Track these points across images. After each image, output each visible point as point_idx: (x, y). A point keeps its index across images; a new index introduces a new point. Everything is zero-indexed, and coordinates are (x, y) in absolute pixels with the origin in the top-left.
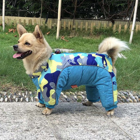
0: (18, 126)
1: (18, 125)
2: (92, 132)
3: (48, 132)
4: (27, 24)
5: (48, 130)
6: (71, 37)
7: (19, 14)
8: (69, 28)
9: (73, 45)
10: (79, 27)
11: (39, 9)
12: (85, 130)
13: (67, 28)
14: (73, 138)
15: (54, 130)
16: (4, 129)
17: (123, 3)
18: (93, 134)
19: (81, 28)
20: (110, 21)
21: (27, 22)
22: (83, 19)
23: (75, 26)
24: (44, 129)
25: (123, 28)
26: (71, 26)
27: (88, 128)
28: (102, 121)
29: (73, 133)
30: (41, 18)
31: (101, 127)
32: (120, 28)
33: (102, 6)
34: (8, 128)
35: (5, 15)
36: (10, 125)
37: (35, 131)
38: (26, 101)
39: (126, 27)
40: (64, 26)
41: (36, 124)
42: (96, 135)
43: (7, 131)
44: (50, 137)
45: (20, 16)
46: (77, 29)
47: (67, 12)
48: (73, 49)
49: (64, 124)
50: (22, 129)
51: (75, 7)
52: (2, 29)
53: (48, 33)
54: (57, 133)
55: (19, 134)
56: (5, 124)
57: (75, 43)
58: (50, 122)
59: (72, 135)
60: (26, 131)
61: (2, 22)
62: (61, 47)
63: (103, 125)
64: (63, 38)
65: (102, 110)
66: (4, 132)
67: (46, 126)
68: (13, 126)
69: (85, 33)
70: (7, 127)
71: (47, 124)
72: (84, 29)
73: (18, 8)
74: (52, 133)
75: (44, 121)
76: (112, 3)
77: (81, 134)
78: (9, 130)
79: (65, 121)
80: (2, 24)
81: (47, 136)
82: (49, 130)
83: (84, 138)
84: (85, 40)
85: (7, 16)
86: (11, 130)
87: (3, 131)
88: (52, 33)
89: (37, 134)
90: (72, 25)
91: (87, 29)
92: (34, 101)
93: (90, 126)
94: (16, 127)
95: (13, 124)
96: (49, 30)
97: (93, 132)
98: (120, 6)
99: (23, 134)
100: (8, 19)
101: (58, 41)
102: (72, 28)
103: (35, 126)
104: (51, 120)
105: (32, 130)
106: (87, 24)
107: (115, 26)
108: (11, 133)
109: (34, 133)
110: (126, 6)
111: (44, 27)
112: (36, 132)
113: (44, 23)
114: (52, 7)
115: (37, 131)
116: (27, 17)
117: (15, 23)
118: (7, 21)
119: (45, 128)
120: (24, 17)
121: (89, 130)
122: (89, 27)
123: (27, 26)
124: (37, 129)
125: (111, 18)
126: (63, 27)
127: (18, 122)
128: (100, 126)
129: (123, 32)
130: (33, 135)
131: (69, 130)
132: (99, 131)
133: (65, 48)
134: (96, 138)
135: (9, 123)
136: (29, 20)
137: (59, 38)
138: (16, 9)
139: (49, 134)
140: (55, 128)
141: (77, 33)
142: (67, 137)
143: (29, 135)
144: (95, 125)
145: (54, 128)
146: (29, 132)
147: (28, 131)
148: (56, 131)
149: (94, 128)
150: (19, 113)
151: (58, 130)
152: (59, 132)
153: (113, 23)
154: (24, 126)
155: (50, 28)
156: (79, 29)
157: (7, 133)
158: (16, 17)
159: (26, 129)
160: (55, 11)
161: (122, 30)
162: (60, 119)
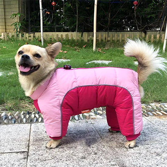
0: (73, 153)
1: (72, 151)
2: (156, 156)
3: (107, 158)
4: (65, 39)
5: (107, 156)
6: (106, 48)
7: (56, 30)
8: (104, 40)
9: (110, 56)
10: (113, 39)
11: (75, 24)
12: (148, 153)
13: (102, 40)
14: (138, 166)
15: (114, 155)
16: (57, 157)
17: (154, 14)
18: (158, 158)
19: (116, 40)
20: (142, 32)
21: (64, 37)
22: (116, 31)
23: (110, 38)
24: (103, 155)
25: (155, 37)
26: (105, 38)
27: (150, 149)
28: (162, 140)
29: (135, 157)
30: (78, 32)
31: (165, 148)
32: (152, 38)
33: (134, 18)
34: (62, 156)
35: (43, 31)
36: (63, 152)
37: (93, 158)
38: (75, 119)
39: (158, 36)
40: (99, 38)
41: (92, 149)
42: (163, 160)
43: (61, 160)
44: (112, 165)
45: (57, 32)
46: (111, 41)
47: (102, 25)
48: (111, 60)
49: (123, 146)
50: (78, 156)
51: (109, 19)
52: (41, 44)
53: (84, 47)
54: (118, 160)
55: (76, 163)
56: (58, 151)
57: (111, 55)
58: (107, 144)
59: (136, 160)
60: (83, 159)
61: (41, 38)
62: (98, 59)
63: (166, 145)
64: (99, 50)
65: (158, 125)
66: (58, 162)
67: (104, 150)
68: (67, 153)
69: (120, 44)
70: (60, 154)
71: (104, 147)
72: (118, 41)
73: (54, 24)
74: (113, 159)
75: (100, 144)
76: (143, 15)
77: (145, 159)
78: (64, 159)
79: (123, 142)
80: (41, 40)
81: (108, 164)
82: (109, 156)
83: (151, 164)
84: (120, 51)
85: (45, 33)
86: (65, 159)
87: (57, 160)
88: (88, 46)
89: (96, 162)
90: (107, 37)
91: (121, 41)
92: (84, 118)
93: (152, 148)
94: (71, 153)
95: (67, 149)
96: (86, 43)
97: (158, 155)
98: (151, 17)
99: (79, 163)
100: (46, 35)
101: (95, 53)
102: (106, 40)
103: (92, 151)
104: (107, 142)
105: (89, 156)
106: (121, 35)
107: (147, 36)
108: (67, 162)
109: (92, 160)
110: (156, 17)
111: (80, 40)
112: (94, 160)
113: (80, 36)
114: (87, 22)
115: (95, 157)
116: (63, 32)
117: (53, 38)
118: (45, 36)
119: (103, 153)
120: (61, 33)
121: (152, 152)
122: (123, 39)
123: (65, 40)
124: (94, 155)
125: (143, 29)
126: (98, 40)
127: (72, 147)
128: (162, 146)
129: (156, 41)
130: (91, 163)
131: (131, 154)
132: (164, 153)
133: (103, 60)
134: (164, 164)
135: (62, 149)
136: (66, 35)
137: (96, 50)
138: (53, 25)
139: (110, 162)
140: (115, 152)
141: (111, 45)
142: (132, 164)
143: (88, 164)
144: (157, 146)
145: (113, 153)
146: (87, 160)
147: (85, 158)
148: (117, 157)
149: (157, 149)
150: (71, 135)
151: (118, 155)
152: (120, 157)
153: (145, 33)
154: (79, 152)
155: (86, 41)
156: (113, 41)
157: (62, 163)
158: (54, 33)
159: (82, 155)
160: (90, 25)
161: (154, 39)
162: (116, 139)
